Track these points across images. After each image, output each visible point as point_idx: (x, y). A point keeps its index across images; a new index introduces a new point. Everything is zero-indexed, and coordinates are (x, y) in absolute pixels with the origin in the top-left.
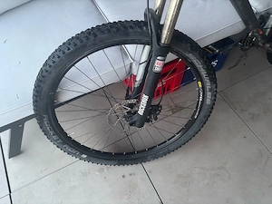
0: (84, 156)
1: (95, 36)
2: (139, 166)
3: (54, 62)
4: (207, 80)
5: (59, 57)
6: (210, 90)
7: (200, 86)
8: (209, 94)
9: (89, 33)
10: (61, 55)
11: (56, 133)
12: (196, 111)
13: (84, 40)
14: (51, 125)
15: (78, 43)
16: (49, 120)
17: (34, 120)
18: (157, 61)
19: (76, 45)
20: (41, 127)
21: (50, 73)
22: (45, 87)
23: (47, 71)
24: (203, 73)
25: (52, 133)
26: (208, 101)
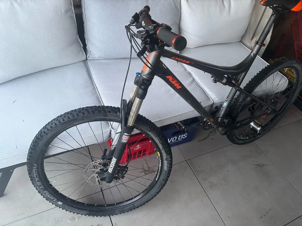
0: (60, 203)
1: (84, 114)
2: (108, 218)
3: (51, 127)
4: (163, 152)
5: (56, 124)
6: (166, 159)
7: (159, 155)
8: (165, 162)
9: (80, 112)
10: (57, 123)
11: (40, 180)
12: (157, 174)
13: (76, 116)
14: (38, 173)
15: (71, 117)
16: (38, 168)
17: (25, 167)
18: (124, 136)
19: (69, 118)
20: (29, 174)
21: (47, 134)
22: (41, 144)
23: (45, 132)
24: (161, 147)
25: (37, 179)
26: (165, 168)
